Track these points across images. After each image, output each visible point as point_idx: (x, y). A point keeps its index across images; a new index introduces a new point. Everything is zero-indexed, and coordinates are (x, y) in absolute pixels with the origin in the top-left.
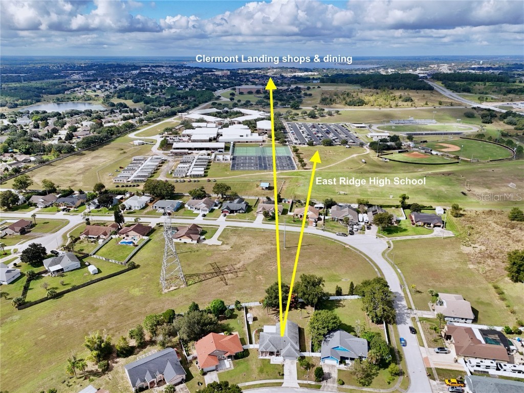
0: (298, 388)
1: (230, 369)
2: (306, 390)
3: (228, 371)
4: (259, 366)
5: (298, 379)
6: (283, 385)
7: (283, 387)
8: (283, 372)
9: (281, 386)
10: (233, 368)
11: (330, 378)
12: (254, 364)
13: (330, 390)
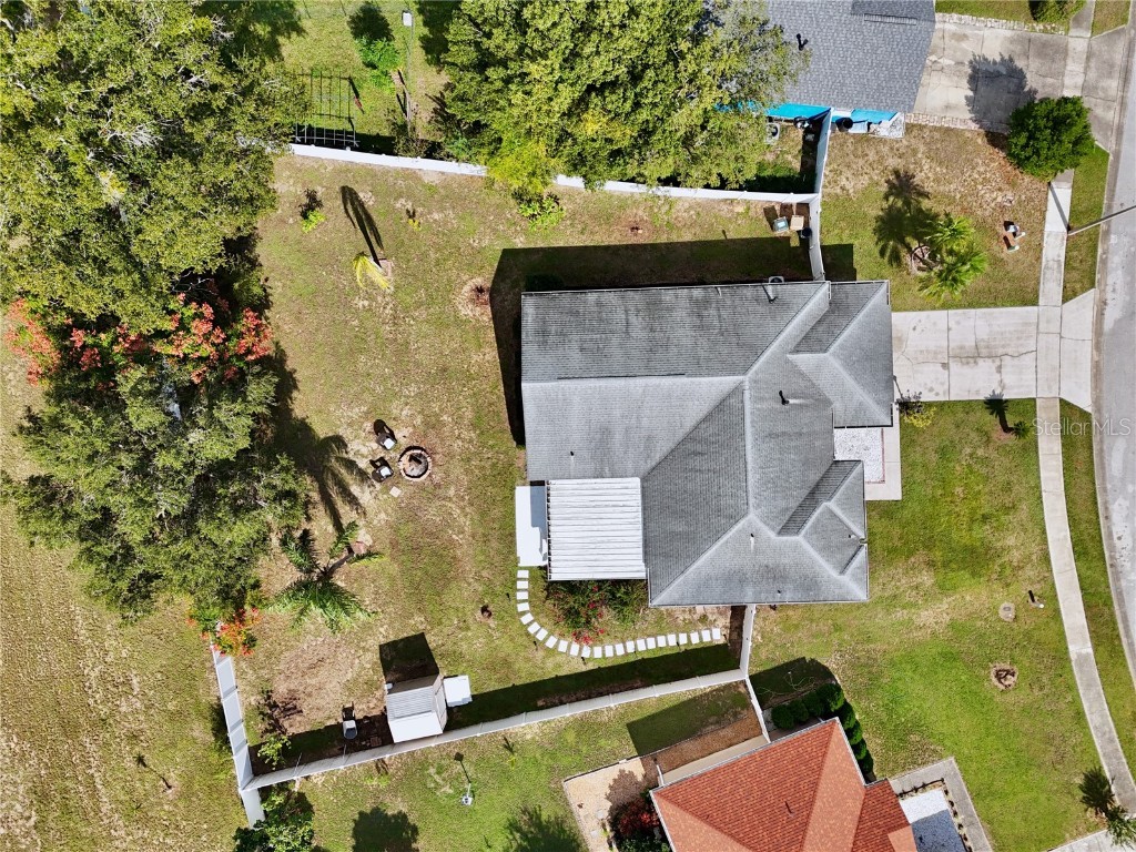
0: (1102, 304)
1: (957, 785)
2: (1116, 247)
3: (977, 796)
4: (927, 579)
5: (1034, 302)
6: (1084, 401)
7: (1097, 402)
8: (967, 405)
9: (1085, 416)
10: (946, 766)
11: (1017, 75)
12: (901, 614)
13: (1113, 85)
